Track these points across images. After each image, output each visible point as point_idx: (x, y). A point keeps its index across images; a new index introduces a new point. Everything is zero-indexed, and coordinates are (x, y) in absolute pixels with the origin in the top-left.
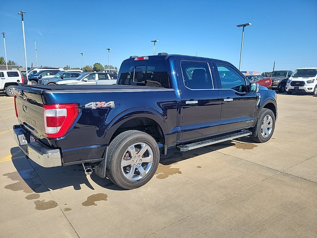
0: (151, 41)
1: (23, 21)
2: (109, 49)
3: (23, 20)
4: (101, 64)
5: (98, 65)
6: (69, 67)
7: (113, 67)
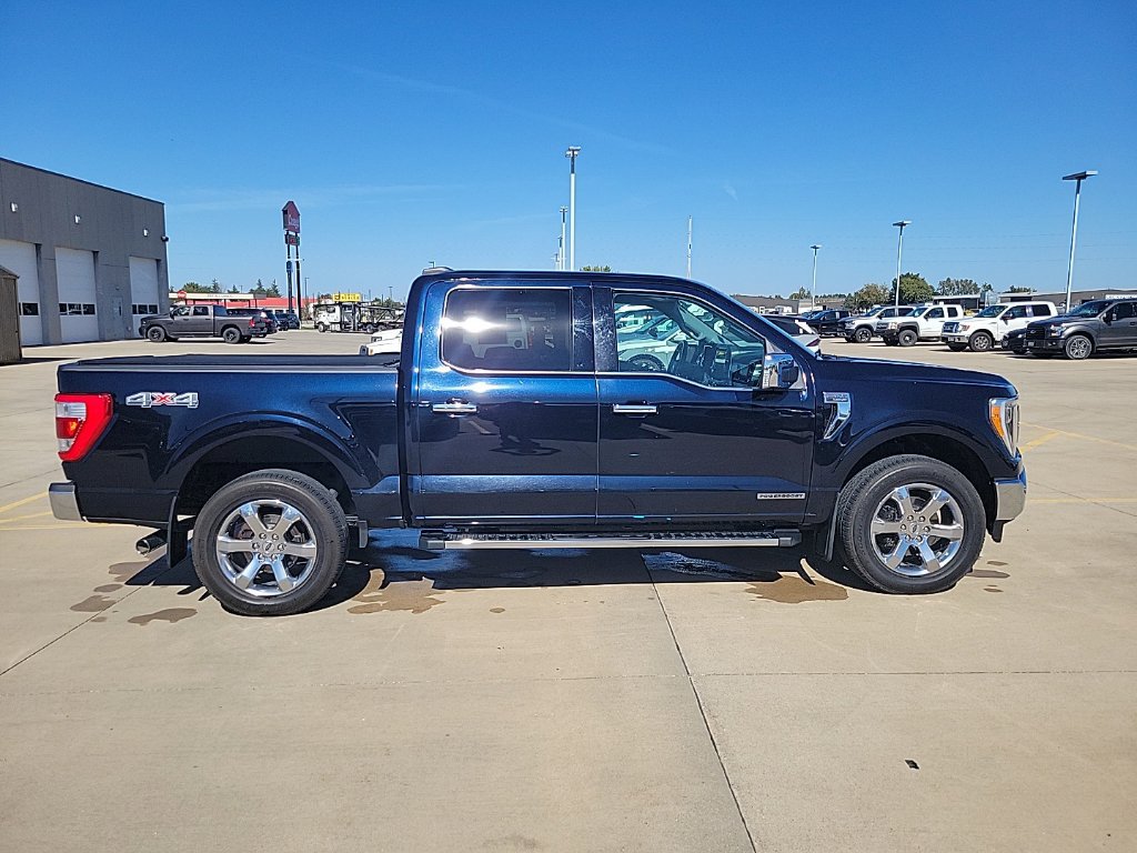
0: (1064, 178)
1: (573, 176)
2: (902, 225)
3: (573, 172)
4: (920, 277)
5: (909, 279)
6: (809, 293)
7: (975, 285)
